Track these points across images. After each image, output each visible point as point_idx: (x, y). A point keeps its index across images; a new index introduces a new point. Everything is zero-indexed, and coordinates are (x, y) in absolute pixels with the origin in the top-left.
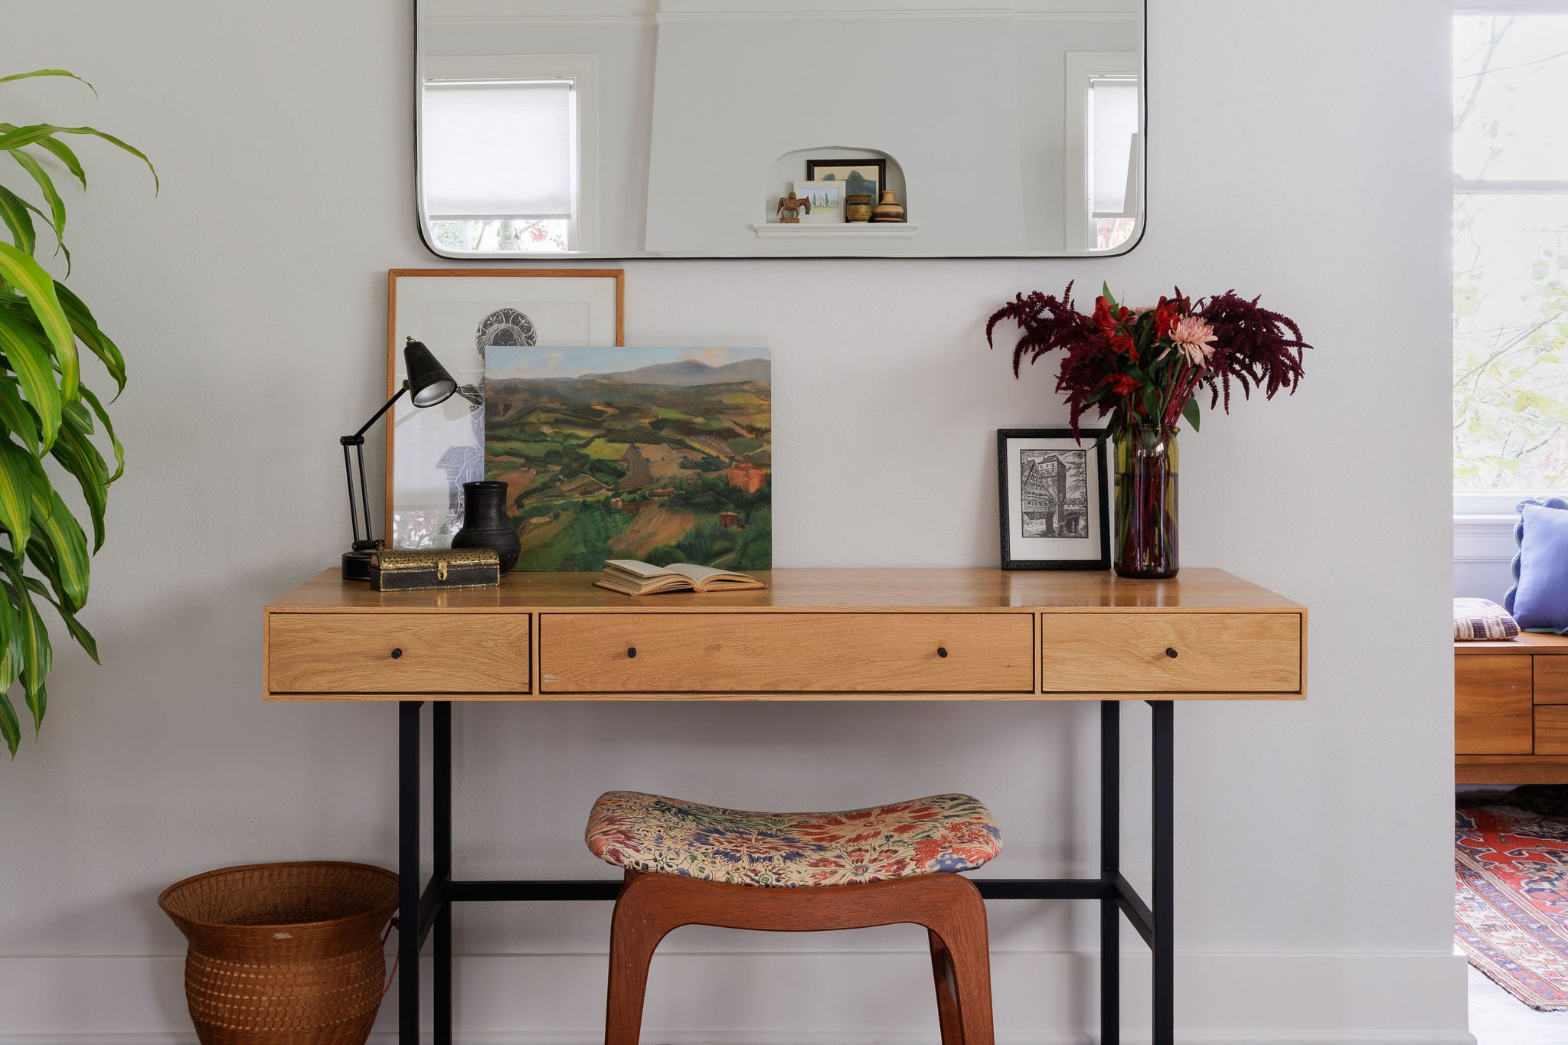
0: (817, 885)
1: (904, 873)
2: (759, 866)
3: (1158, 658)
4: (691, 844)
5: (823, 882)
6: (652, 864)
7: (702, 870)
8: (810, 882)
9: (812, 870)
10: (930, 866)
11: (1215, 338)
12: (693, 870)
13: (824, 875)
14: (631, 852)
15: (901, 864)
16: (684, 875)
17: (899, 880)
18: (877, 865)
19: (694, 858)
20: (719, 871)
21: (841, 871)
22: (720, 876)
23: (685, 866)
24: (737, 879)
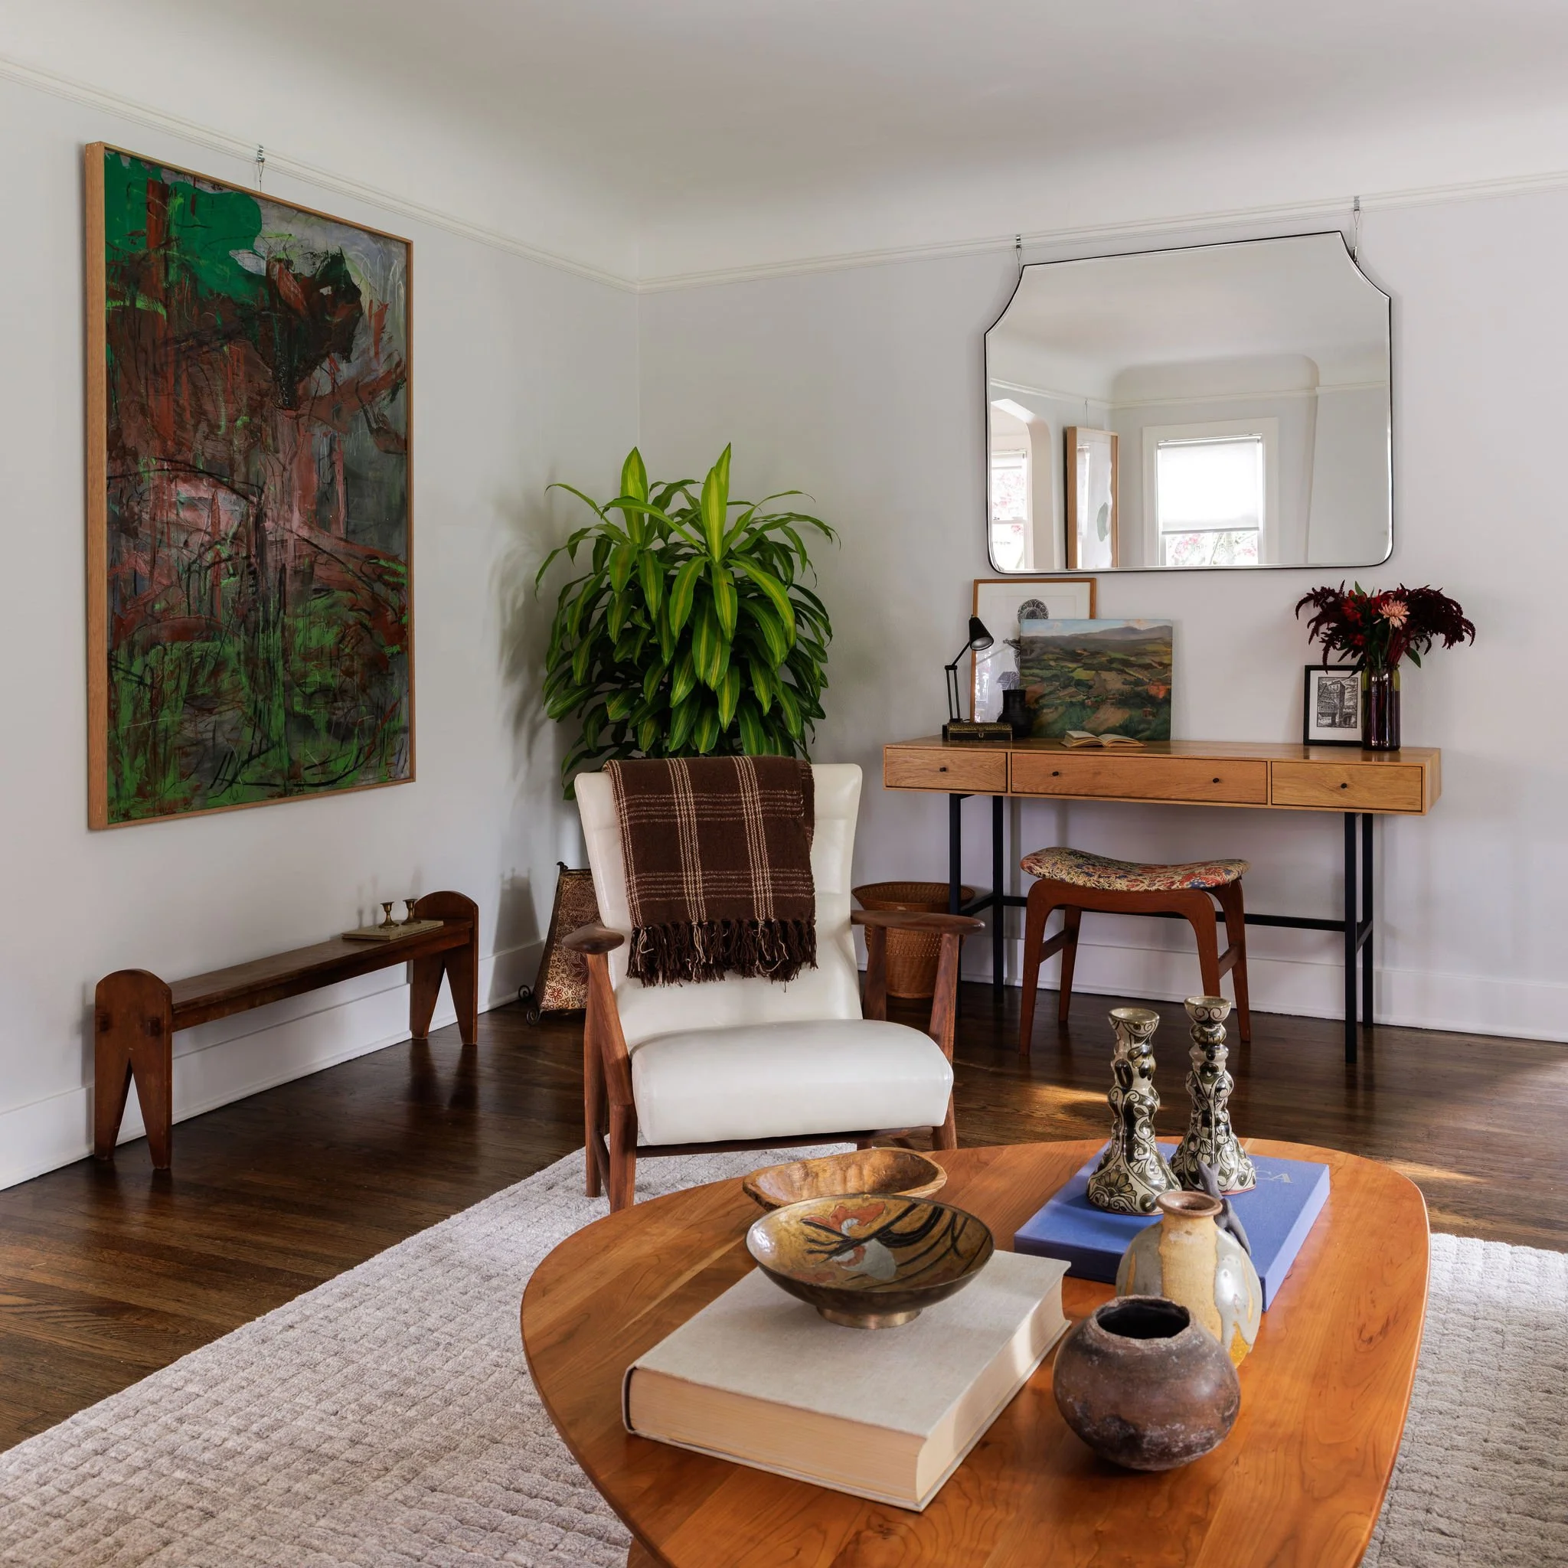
0: (1129, 890)
1: (1173, 887)
2: (1101, 880)
3: (1337, 788)
4: (1071, 867)
5: (1132, 889)
6: (1047, 874)
7: (1072, 879)
8: (1125, 889)
9: (1127, 883)
10: (1187, 885)
11: (1408, 613)
12: (1067, 879)
13: (1133, 886)
14: (1038, 868)
15: (1173, 883)
16: (1062, 881)
17: (1170, 891)
18: (1160, 883)
19: (1069, 873)
20: (1080, 881)
21: (1142, 885)
22: (1080, 883)
23: (1064, 877)
24: (1089, 885)
